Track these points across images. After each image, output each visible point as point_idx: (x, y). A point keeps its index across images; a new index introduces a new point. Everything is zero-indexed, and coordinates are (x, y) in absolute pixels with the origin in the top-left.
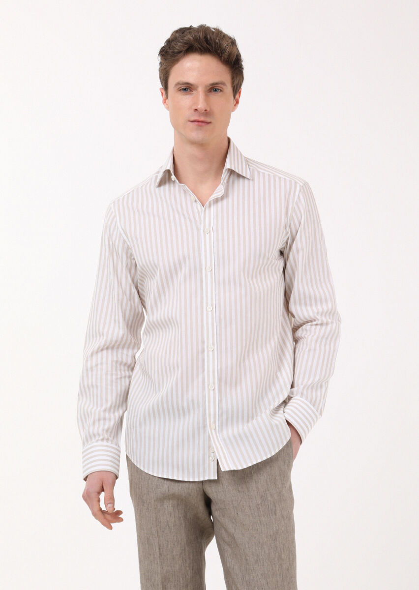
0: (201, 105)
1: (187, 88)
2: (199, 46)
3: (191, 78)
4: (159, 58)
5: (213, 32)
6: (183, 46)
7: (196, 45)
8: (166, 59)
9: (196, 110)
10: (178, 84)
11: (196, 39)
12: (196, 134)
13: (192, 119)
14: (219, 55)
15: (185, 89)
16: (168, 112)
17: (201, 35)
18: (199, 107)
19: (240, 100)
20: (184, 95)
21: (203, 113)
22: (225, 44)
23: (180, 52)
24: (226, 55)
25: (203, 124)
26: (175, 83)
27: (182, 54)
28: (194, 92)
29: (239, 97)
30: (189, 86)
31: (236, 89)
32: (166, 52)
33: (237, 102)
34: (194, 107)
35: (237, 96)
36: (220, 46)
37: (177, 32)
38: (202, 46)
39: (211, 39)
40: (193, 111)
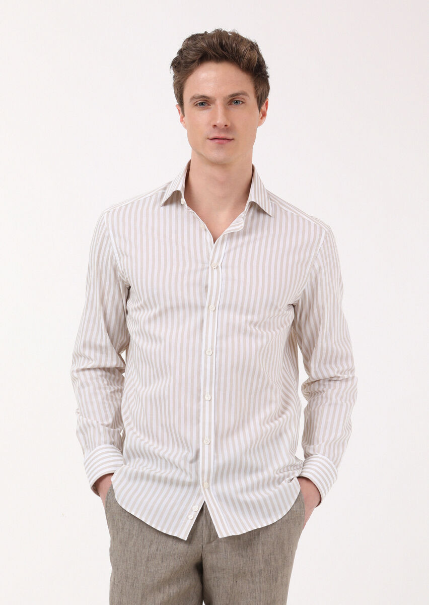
0: (220, 120)
1: (204, 102)
2: (213, 53)
3: (208, 92)
4: (172, 71)
5: (229, 36)
6: (197, 55)
7: (210, 52)
8: (179, 71)
9: (215, 126)
10: (193, 98)
11: (210, 46)
12: (215, 153)
13: (212, 136)
14: (237, 62)
15: (202, 104)
16: (185, 131)
17: (215, 40)
18: (218, 122)
19: (268, 113)
20: (200, 110)
21: (223, 129)
22: (243, 49)
23: (193, 62)
24: (245, 61)
25: (225, 141)
26: (190, 98)
27: (196, 63)
28: (212, 106)
29: (267, 109)
30: (205, 99)
31: (262, 99)
32: (179, 63)
33: (264, 115)
34: (213, 123)
35: (263, 108)
36: (238, 51)
37: (189, 39)
38: (217, 53)
39: (227, 44)
40: (211, 127)
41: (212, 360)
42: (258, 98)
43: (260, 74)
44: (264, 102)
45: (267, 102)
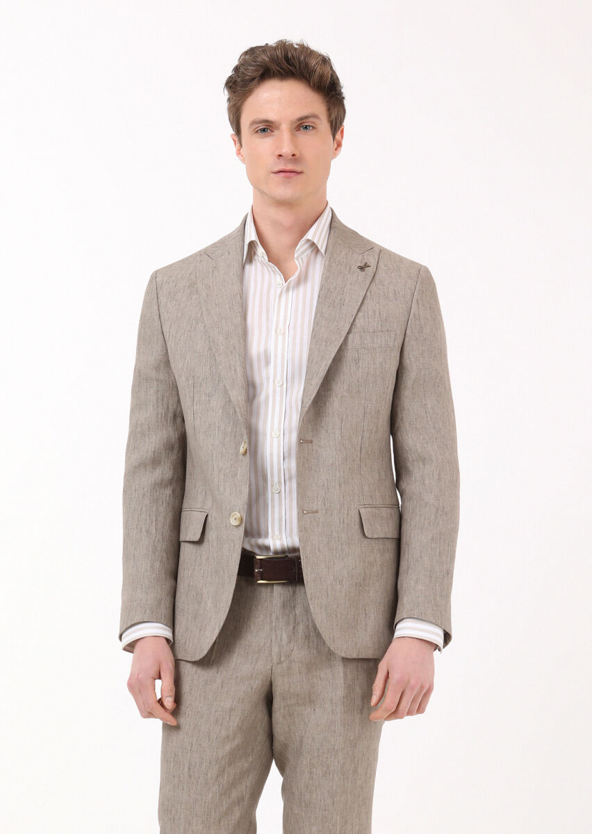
0: (287, 149)
1: (266, 128)
2: (278, 68)
3: (271, 116)
4: (226, 92)
5: (296, 49)
6: (257, 71)
7: (274, 67)
8: (234, 92)
9: (280, 155)
10: (254, 122)
11: (274, 60)
12: (282, 190)
13: (276, 169)
14: (306, 78)
15: (264, 130)
17: (279, 53)
18: (284, 151)
19: (344, 142)
20: (262, 138)
21: (291, 159)
22: (313, 62)
23: (253, 79)
24: (316, 77)
25: (292, 174)
26: (248, 124)
27: (256, 81)
28: (276, 132)
29: (342, 137)
30: (268, 124)
31: (336, 125)
32: (235, 82)
33: (339, 145)
34: (278, 153)
35: (338, 136)
36: (307, 65)
37: (246, 53)
38: (282, 68)
39: (294, 58)
40: (276, 158)
41: (279, 442)
42: (331, 123)
43: (334, 93)
44: (339, 128)
45: (343, 129)
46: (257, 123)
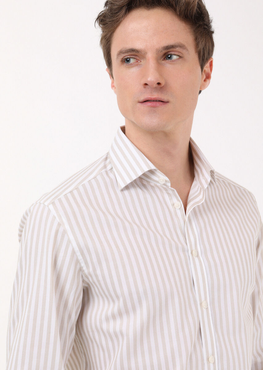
0: (152, 77)
3: (138, 45)
9: (146, 84)
13: (142, 98)
18: (149, 79)
19: (213, 75)
21: (156, 88)
25: (158, 104)
28: (143, 61)
29: (211, 70)
30: (133, 53)
33: (208, 77)
34: (144, 82)
35: (207, 67)
40: (141, 87)
42: (199, 53)
43: (201, 23)
44: (207, 60)
45: (212, 62)
46: (124, 53)
